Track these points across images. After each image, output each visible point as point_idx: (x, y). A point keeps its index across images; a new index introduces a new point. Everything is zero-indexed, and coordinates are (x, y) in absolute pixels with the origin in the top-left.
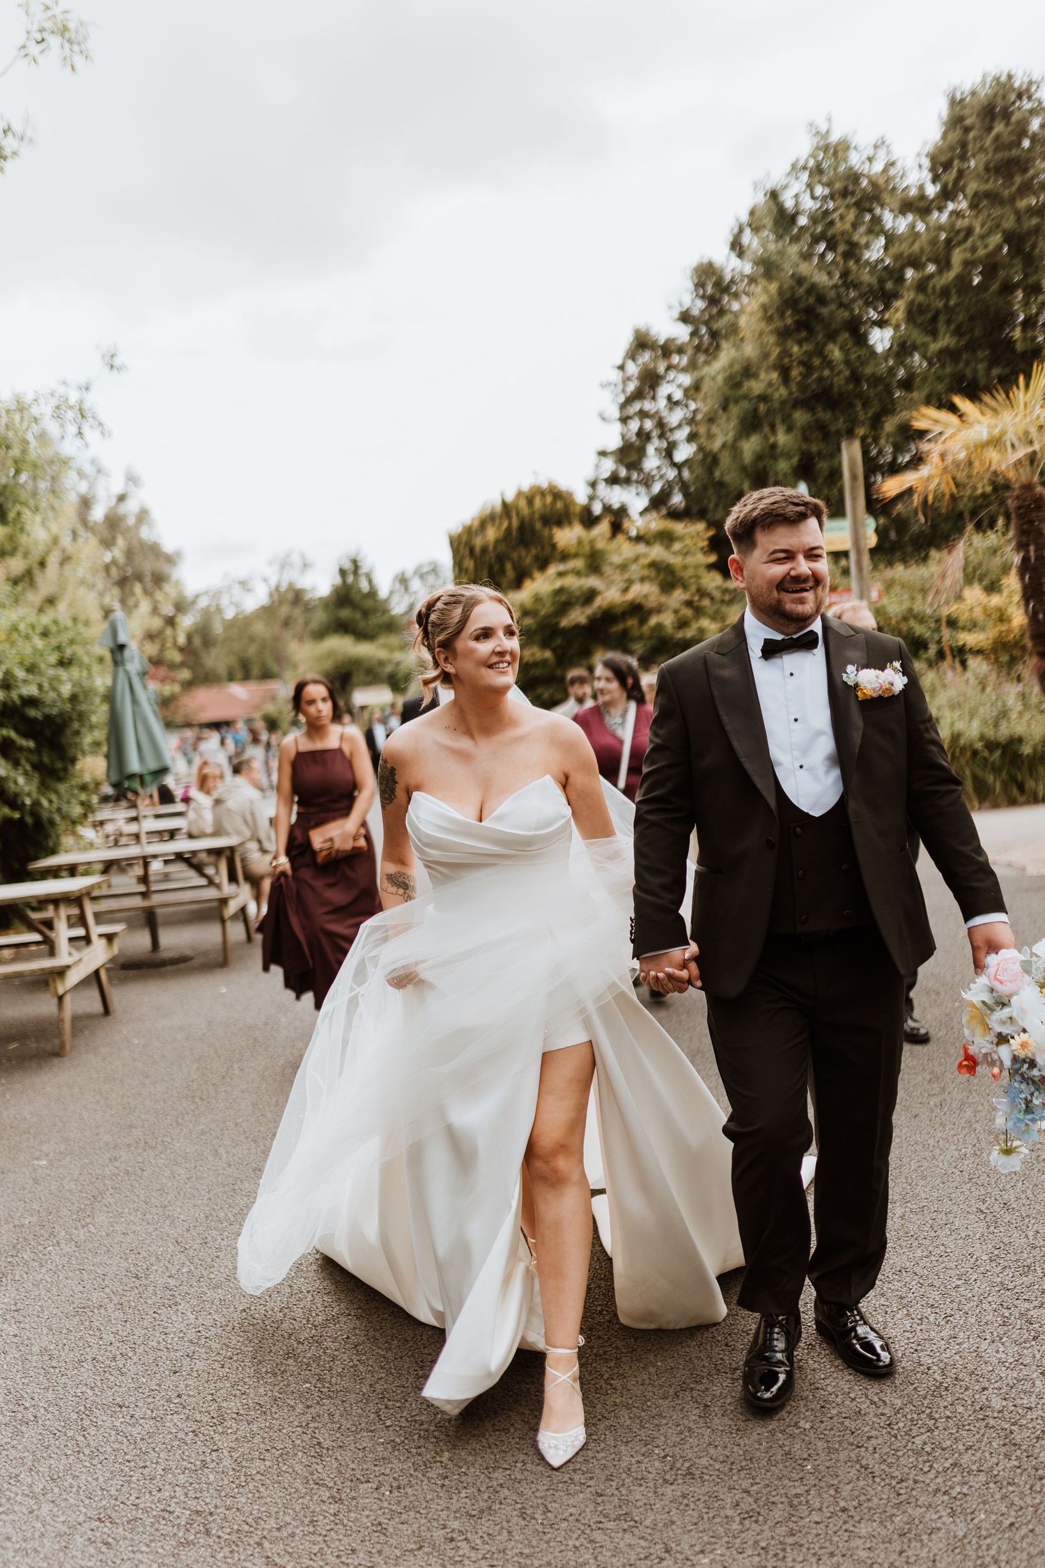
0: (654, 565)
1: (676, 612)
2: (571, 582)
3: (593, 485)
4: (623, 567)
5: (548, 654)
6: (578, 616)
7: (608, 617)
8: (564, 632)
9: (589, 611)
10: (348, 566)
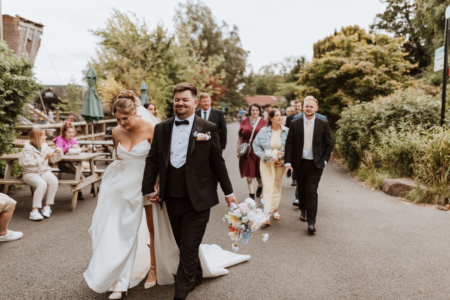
0: (374, 53)
1: (379, 75)
2: (334, 59)
3: (372, 27)
4: (360, 54)
5: (317, 90)
6: (332, 74)
7: (347, 75)
8: (327, 81)
9: (338, 72)
10: (301, 60)
